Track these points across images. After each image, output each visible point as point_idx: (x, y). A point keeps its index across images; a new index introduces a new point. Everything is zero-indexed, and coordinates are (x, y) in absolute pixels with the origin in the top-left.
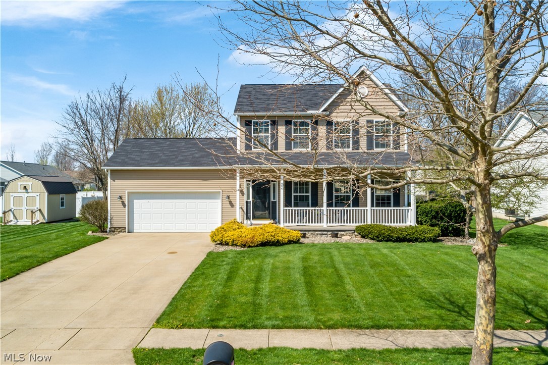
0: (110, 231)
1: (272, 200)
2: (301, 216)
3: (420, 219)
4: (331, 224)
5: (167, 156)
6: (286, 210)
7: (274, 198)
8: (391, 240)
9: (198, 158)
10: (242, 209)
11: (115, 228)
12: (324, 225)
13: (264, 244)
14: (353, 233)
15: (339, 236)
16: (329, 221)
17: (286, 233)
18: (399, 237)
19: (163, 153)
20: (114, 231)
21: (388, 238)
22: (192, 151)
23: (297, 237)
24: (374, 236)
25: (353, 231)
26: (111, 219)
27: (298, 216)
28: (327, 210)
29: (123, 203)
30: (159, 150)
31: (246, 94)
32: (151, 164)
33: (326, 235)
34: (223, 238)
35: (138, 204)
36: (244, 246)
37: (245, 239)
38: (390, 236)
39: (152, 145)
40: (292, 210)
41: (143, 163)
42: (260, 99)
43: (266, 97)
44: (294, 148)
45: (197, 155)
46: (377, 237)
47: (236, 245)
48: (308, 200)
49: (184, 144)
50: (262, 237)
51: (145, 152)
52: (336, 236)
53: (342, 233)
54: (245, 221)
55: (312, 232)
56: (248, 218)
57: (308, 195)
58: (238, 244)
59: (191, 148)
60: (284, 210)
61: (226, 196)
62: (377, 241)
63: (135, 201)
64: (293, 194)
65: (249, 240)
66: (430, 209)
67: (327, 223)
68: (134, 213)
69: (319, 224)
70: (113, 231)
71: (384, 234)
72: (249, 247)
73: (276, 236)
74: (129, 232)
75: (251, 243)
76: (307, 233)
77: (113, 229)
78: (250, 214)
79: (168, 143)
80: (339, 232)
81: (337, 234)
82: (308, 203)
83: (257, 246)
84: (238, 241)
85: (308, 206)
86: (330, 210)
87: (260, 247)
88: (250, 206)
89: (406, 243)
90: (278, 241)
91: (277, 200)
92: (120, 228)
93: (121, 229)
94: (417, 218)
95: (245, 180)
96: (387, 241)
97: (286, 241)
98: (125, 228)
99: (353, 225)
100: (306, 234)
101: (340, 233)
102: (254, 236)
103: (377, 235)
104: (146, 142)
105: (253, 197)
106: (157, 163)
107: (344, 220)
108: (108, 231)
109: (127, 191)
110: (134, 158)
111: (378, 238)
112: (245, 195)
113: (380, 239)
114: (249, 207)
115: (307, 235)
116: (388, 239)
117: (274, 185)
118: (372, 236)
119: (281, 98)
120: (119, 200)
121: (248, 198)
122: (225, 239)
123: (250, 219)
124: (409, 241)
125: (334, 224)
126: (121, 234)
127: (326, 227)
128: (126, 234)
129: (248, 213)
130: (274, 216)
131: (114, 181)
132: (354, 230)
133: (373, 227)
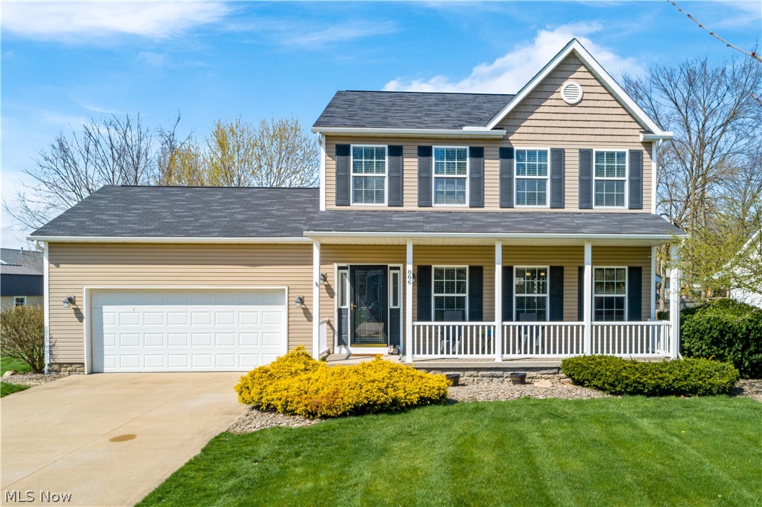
0: (49, 371)
1: (391, 305)
2: (448, 339)
3: (686, 345)
4: (511, 356)
5: (179, 217)
6: (419, 327)
7: (395, 303)
8: (641, 393)
9: (242, 220)
10: (331, 325)
11: (61, 365)
12: (497, 358)
13: (360, 410)
14: (555, 374)
15: (527, 380)
16: (506, 349)
17: (415, 381)
18: (658, 386)
19: (171, 213)
20: (58, 372)
21: (635, 387)
22: (234, 208)
23: (439, 389)
24: (604, 383)
25: (556, 370)
26: (50, 347)
27: (442, 339)
28: (503, 327)
29: (78, 314)
30: (165, 207)
31: (343, 103)
32: (139, 231)
33: (501, 379)
34: (264, 394)
35: (110, 313)
36: (311, 415)
37: (317, 398)
38: (639, 383)
39: (154, 198)
40: (430, 327)
41: (122, 229)
42: (369, 110)
43: (382, 107)
44: (436, 202)
45: (240, 217)
46: (613, 385)
47: (293, 413)
48: (464, 307)
49: (220, 196)
50: (355, 392)
51: (134, 209)
52: (521, 380)
53: (533, 374)
54: (337, 349)
55: (472, 372)
56: (341, 342)
57: (464, 298)
58: (298, 411)
59: (232, 203)
60: (413, 327)
61: (296, 299)
62: (612, 393)
63: (105, 308)
64: (433, 295)
65: (324, 401)
66: (709, 326)
67: (503, 353)
68: (102, 334)
69: (486, 356)
70: (55, 371)
71: (627, 378)
72: (325, 417)
73: (390, 390)
74: (92, 372)
75: (329, 408)
76: (461, 373)
77: (56, 367)
78: (346, 333)
79: (187, 195)
80: (527, 373)
81: (524, 376)
82: (464, 312)
83: (344, 415)
84: (298, 403)
85: (463, 319)
86: (508, 327)
87: (352, 418)
88: (347, 318)
89: (673, 398)
90: (395, 401)
91: (400, 306)
92: (71, 364)
93: (74, 367)
94: (682, 342)
95: (336, 265)
96: (633, 393)
97: (414, 398)
98: (83, 364)
99: (557, 358)
100: (458, 376)
101: (529, 374)
102: (336, 392)
103: (611, 380)
104: (146, 191)
105: (353, 300)
106: (151, 230)
107: (537, 347)
108: (46, 371)
109: (85, 288)
110: (107, 220)
111: (615, 386)
112: (336, 297)
113: (618, 389)
114: (343, 321)
115: (461, 379)
116: (636, 390)
117: (395, 276)
118: (600, 384)
119: (412, 110)
120: (66, 305)
121: (343, 303)
122: (268, 397)
123: (345, 345)
124: (678, 392)
125: (517, 356)
126: (74, 377)
127: (501, 361)
128: (84, 377)
129: (343, 332)
130: (393, 338)
131: (57, 265)
132: (559, 369)
133: (600, 363)
